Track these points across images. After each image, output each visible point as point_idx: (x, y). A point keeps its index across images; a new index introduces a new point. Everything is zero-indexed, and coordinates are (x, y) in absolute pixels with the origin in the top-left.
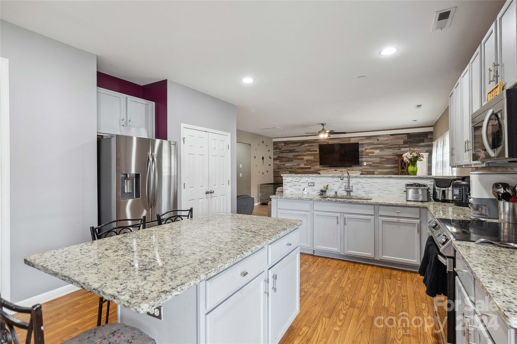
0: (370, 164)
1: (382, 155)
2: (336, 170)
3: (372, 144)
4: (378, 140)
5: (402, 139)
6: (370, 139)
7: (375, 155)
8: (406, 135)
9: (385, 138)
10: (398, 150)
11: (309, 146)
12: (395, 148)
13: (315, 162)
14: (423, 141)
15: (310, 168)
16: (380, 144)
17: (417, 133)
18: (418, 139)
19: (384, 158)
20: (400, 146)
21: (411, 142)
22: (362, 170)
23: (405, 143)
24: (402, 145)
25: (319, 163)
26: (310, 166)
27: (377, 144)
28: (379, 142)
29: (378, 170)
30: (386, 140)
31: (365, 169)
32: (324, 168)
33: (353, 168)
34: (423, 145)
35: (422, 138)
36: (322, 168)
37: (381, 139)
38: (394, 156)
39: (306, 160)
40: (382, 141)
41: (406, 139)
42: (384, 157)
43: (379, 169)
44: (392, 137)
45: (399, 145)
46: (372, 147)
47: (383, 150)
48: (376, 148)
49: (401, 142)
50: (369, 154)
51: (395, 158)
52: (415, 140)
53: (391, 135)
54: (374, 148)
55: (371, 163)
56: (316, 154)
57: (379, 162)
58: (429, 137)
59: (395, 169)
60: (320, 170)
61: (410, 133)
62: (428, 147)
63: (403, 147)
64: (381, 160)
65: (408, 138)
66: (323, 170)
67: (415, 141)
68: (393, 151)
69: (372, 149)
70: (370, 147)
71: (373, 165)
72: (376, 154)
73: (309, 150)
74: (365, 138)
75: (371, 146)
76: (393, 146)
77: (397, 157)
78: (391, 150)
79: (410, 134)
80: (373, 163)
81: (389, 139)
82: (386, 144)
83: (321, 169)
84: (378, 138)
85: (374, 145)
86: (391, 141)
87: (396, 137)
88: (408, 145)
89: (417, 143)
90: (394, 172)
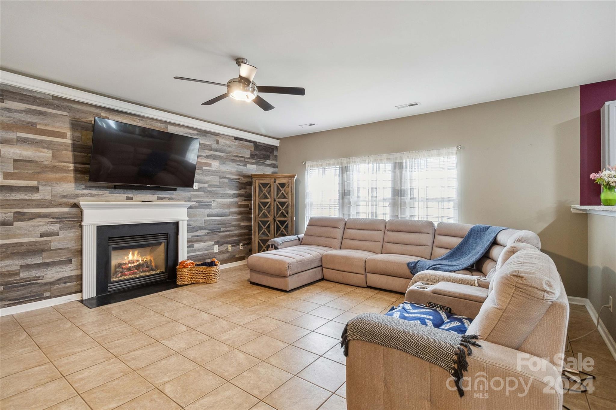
0: (206, 187)
1: (223, 172)
2: (129, 199)
3: (208, 148)
4: (218, 142)
5: (248, 149)
6: (205, 137)
7: (213, 171)
8: (253, 144)
9: (228, 142)
10: (243, 166)
11: (28, 112)
12: (241, 161)
13: (55, 169)
14: (268, 158)
15: (36, 189)
16: (220, 151)
17: (264, 145)
18: (264, 153)
19: (225, 178)
20: (246, 160)
21: (258, 157)
22: (190, 199)
23: (252, 156)
24: (248, 158)
25: (72, 175)
26: (34, 183)
27: (216, 150)
28: (219, 147)
29: (217, 200)
30: (229, 146)
31: (196, 196)
32: (94, 192)
33: (173, 194)
34: (269, 163)
35: (268, 153)
36: (86, 192)
37: (222, 141)
38: (239, 175)
39: (15, 160)
40: (223, 146)
41: (253, 150)
42: (227, 176)
43: (218, 197)
44: (237, 143)
45: (244, 158)
46: (208, 154)
47: (224, 163)
48: (215, 158)
49: (247, 153)
50: (204, 168)
51: (239, 179)
52: (262, 154)
53: (236, 138)
54: (211, 155)
55: (206, 185)
56: (61, 144)
57: (218, 184)
58: (275, 153)
59: (240, 198)
60: (78, 196)
61: (256, 142)
62: (273, 167)
63: (249, 163)
64: (221, 181)
65: (254, 150)
66: (92, 198)
67: (262, 156)
68: (237, 166)
69: (207, 157)
70: (206, 153)
71: (209, 189)
72: (214, 169)
73: (30, 127)
74: (196, 132)
75: (207, 151)
76: (238, 159)
77: (242, 178)
78: (234, 165)
79: (258, 144)
80: (210, 186)
81: (232, 145)
82: (229, 152)
83: (79, 192)
84: (218, 138)
85: (211, 150)
86: (234, 148)
87: (241, 143)
88: (254, 161)
89: (264, 159)
90: (239, 203)
